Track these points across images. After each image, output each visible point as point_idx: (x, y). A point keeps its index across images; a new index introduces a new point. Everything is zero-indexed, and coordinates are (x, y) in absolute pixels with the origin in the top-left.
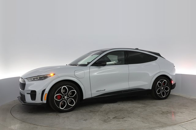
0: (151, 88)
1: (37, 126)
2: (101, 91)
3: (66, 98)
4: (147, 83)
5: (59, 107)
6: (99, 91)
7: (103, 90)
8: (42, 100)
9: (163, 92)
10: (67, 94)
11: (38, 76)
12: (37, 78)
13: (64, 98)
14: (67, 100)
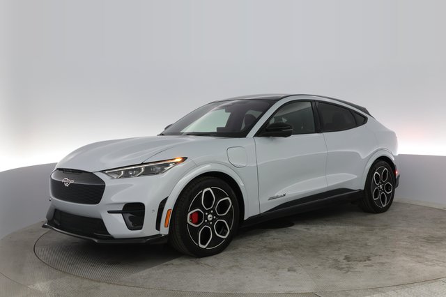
0: (363, 188)
1: (99, 284)
2: (277, 197)
3: (211, 219)
4: (356, 176)
5: (198, 243)
6: (273, 198)
7: (281, 196)
8: (158, 228)
9: (383, 196)
10: (213, 209)
11: (142, 164)
12: (140, 169)
13: (207, 219)
14: (213, 224)
